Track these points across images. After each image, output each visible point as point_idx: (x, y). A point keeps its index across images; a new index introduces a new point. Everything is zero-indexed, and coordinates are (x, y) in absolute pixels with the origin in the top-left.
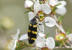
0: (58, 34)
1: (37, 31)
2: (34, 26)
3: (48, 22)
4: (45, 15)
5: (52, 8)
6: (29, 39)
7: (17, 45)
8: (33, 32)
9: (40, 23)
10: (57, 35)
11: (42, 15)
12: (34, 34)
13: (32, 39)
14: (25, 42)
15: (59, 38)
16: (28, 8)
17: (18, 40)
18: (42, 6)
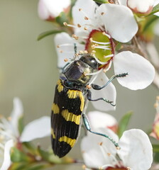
2: (72, 94)
4: (115, 46)
5: (139, 20)
6: (54, 137)
8: (67, 116)
11: (105, 46)
12: (70, 122)
13: (61, 140)
16: (51, 19)
17: (18, 139)
18: (102, 14)
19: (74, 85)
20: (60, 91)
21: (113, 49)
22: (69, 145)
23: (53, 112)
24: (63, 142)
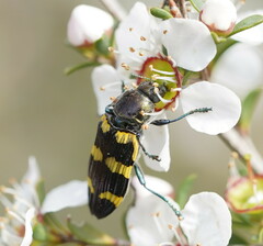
0: (240, 181)
1: (130, 163)
3: (206, 110)
4: (183, 76)
5: (219, 39)
7: (34, 236)
9: (155, 116)
10: (235, 185)
11: (168, 78)
14: (73, 222)
15: (245, 200)
17: (39, 209)
18: (165, 32)
19: (126, 124)
20: (104, 131)
21: (179, 81)
22: (112, 204)
23: (92, 157)
24: (105, 199)
